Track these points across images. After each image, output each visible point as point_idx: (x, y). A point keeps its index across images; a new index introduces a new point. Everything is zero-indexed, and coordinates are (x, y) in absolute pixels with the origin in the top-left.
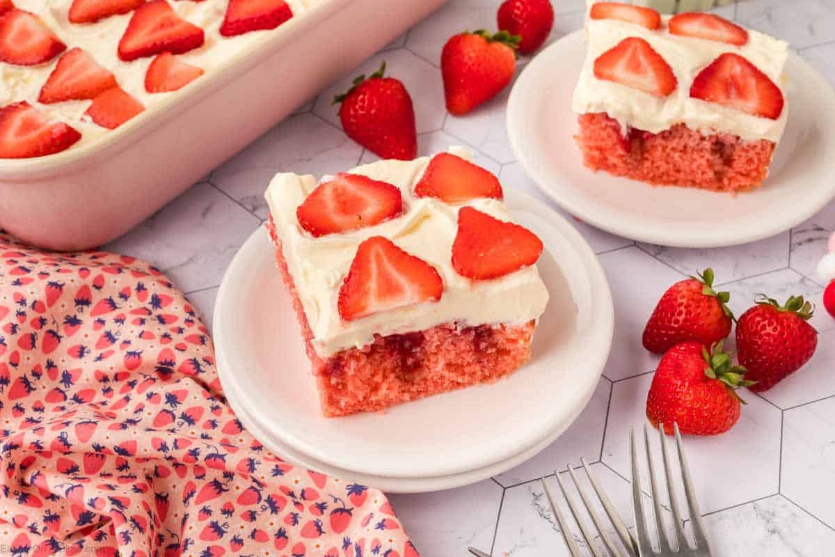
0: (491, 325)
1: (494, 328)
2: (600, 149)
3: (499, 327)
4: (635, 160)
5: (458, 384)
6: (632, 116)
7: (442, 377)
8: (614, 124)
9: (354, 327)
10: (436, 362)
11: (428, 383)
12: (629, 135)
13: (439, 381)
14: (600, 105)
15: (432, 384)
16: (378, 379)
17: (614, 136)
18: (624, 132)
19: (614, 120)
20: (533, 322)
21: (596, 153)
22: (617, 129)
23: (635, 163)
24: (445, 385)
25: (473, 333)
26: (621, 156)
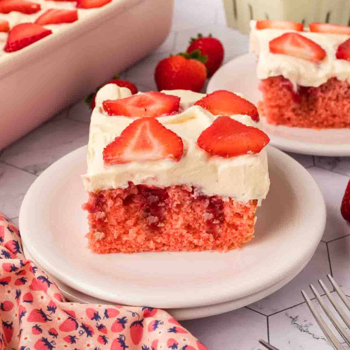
0: (221, 197)
1: (224, 200)
2: (279, 107)
3: (228, 200)
4: (305, 111)
5: (196, 246)
6: (299, 76)
7: (182, 236)
8: (287, 83)
9: (113, 170)
10: (177, 220)
11: (171, 238)
12: (298, 91)
13: (180, 239)
14: (278, 70)
15: (173, 240)
16: (130, 223)
17: (288, 93)
18: (295, 89)
19: (287, 80)
20: (255, 202)
21: (276, 111)
22: (289, 88)
23: (304, 114)
24: (184, 244)
25: (208, 202)
26: (294, 110)
